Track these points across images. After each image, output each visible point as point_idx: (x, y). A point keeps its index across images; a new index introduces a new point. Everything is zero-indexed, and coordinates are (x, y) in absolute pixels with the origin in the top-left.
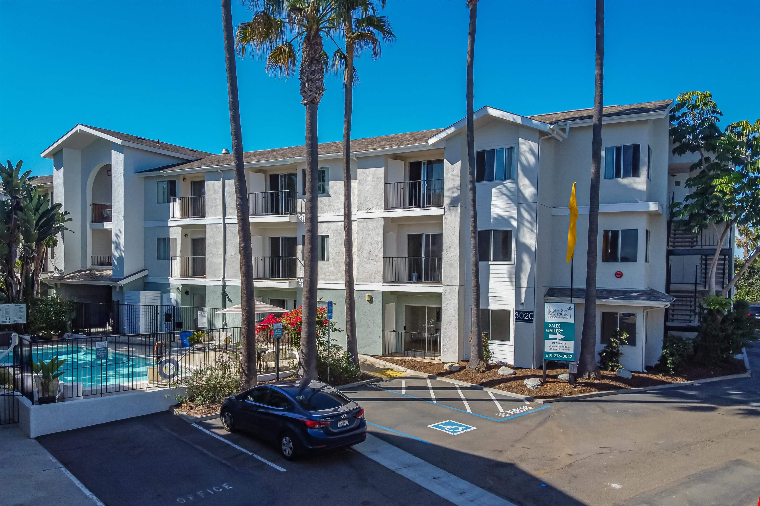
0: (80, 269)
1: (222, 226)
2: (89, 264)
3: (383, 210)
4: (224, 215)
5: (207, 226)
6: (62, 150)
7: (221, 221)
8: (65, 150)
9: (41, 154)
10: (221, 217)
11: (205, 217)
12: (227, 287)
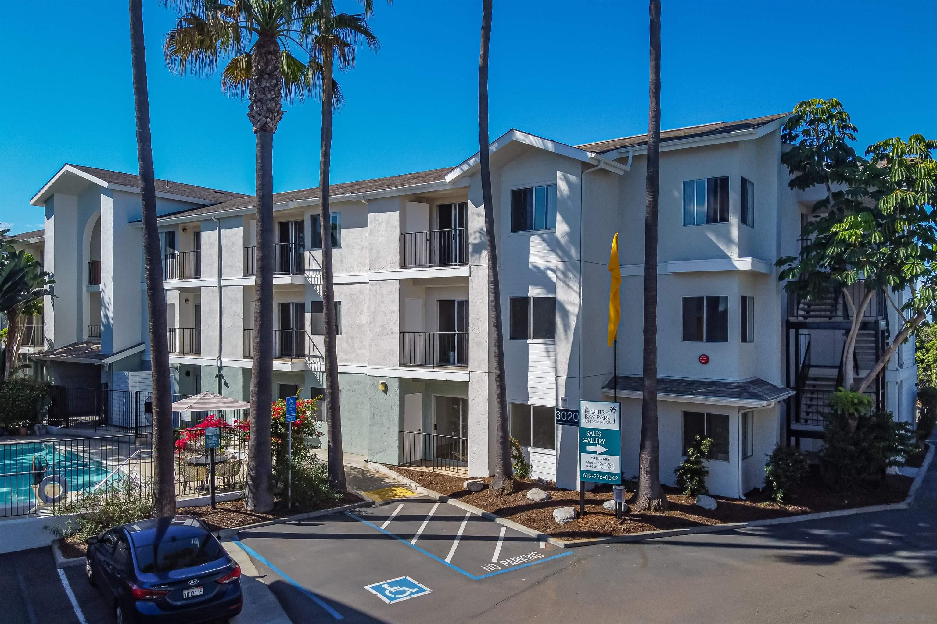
0: (76, 341)
1: (217, 289)
2: (86, 336)
3: (398, 270)
4: (220, 276)
5: (203, 290)
6: (53, 195)
7: (217, 284)
8: (56, 196)
9: (30, 201)
10: (217, 278)
11: (200, 278)
12: (224, 368)
